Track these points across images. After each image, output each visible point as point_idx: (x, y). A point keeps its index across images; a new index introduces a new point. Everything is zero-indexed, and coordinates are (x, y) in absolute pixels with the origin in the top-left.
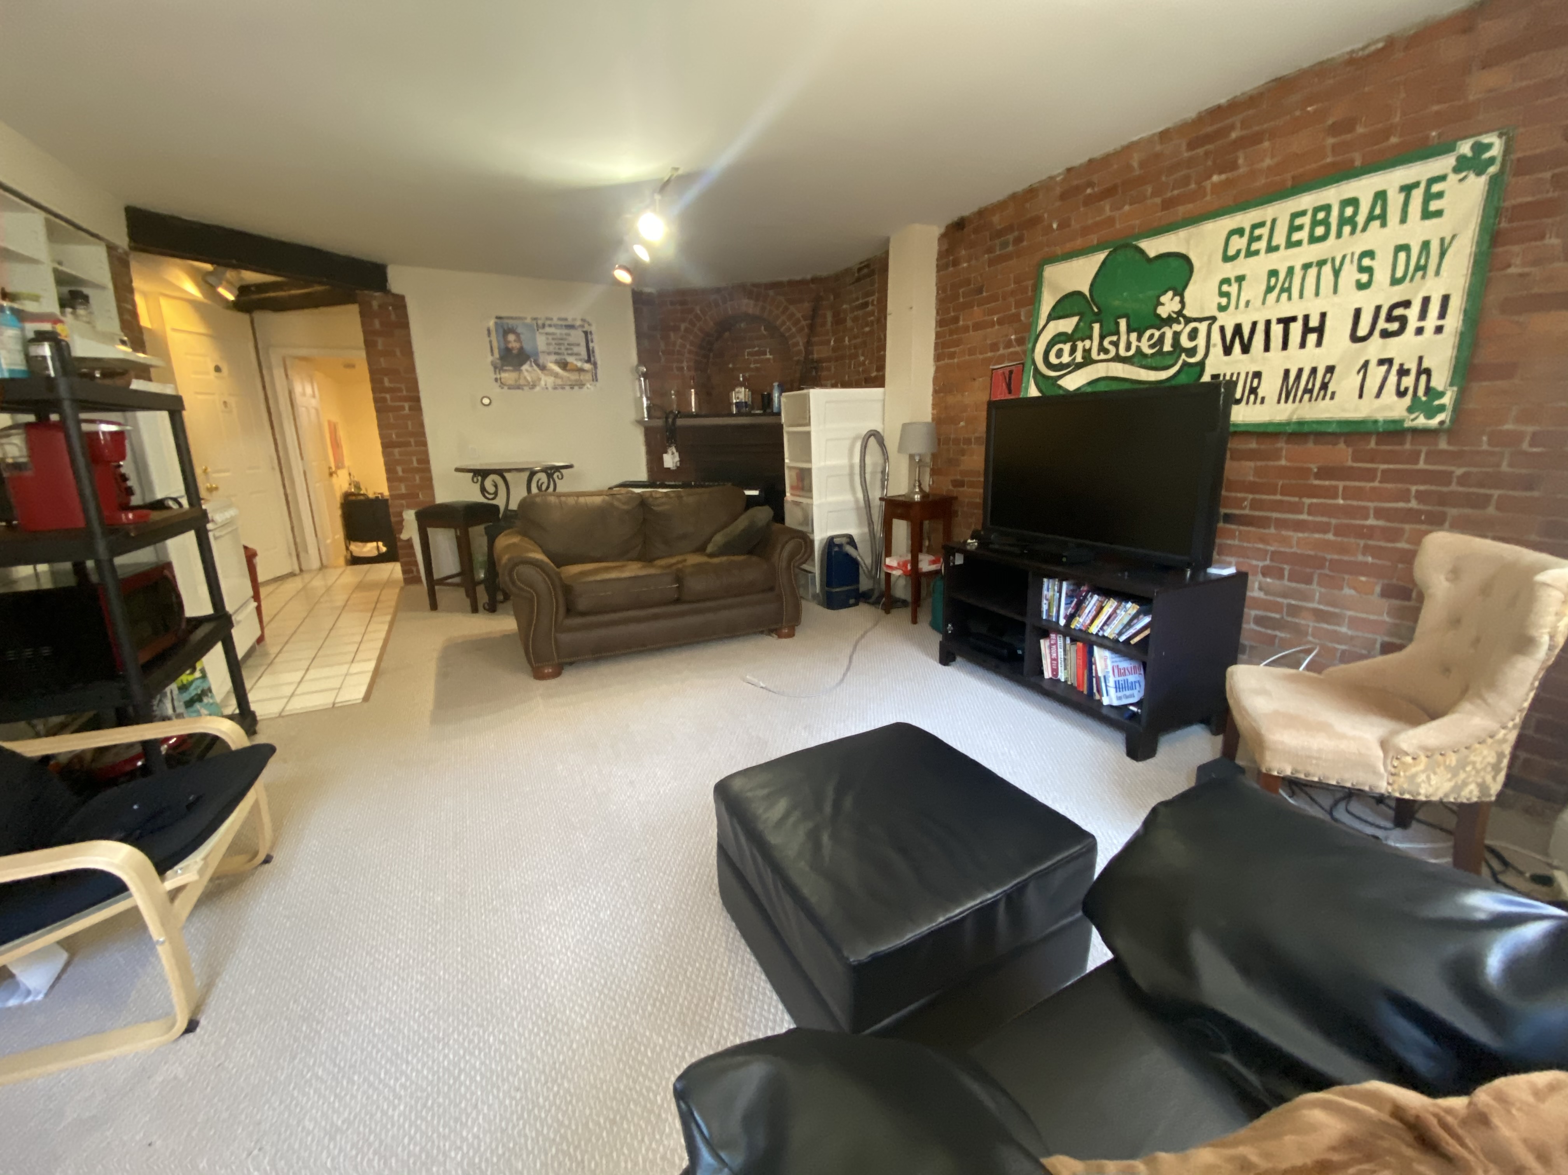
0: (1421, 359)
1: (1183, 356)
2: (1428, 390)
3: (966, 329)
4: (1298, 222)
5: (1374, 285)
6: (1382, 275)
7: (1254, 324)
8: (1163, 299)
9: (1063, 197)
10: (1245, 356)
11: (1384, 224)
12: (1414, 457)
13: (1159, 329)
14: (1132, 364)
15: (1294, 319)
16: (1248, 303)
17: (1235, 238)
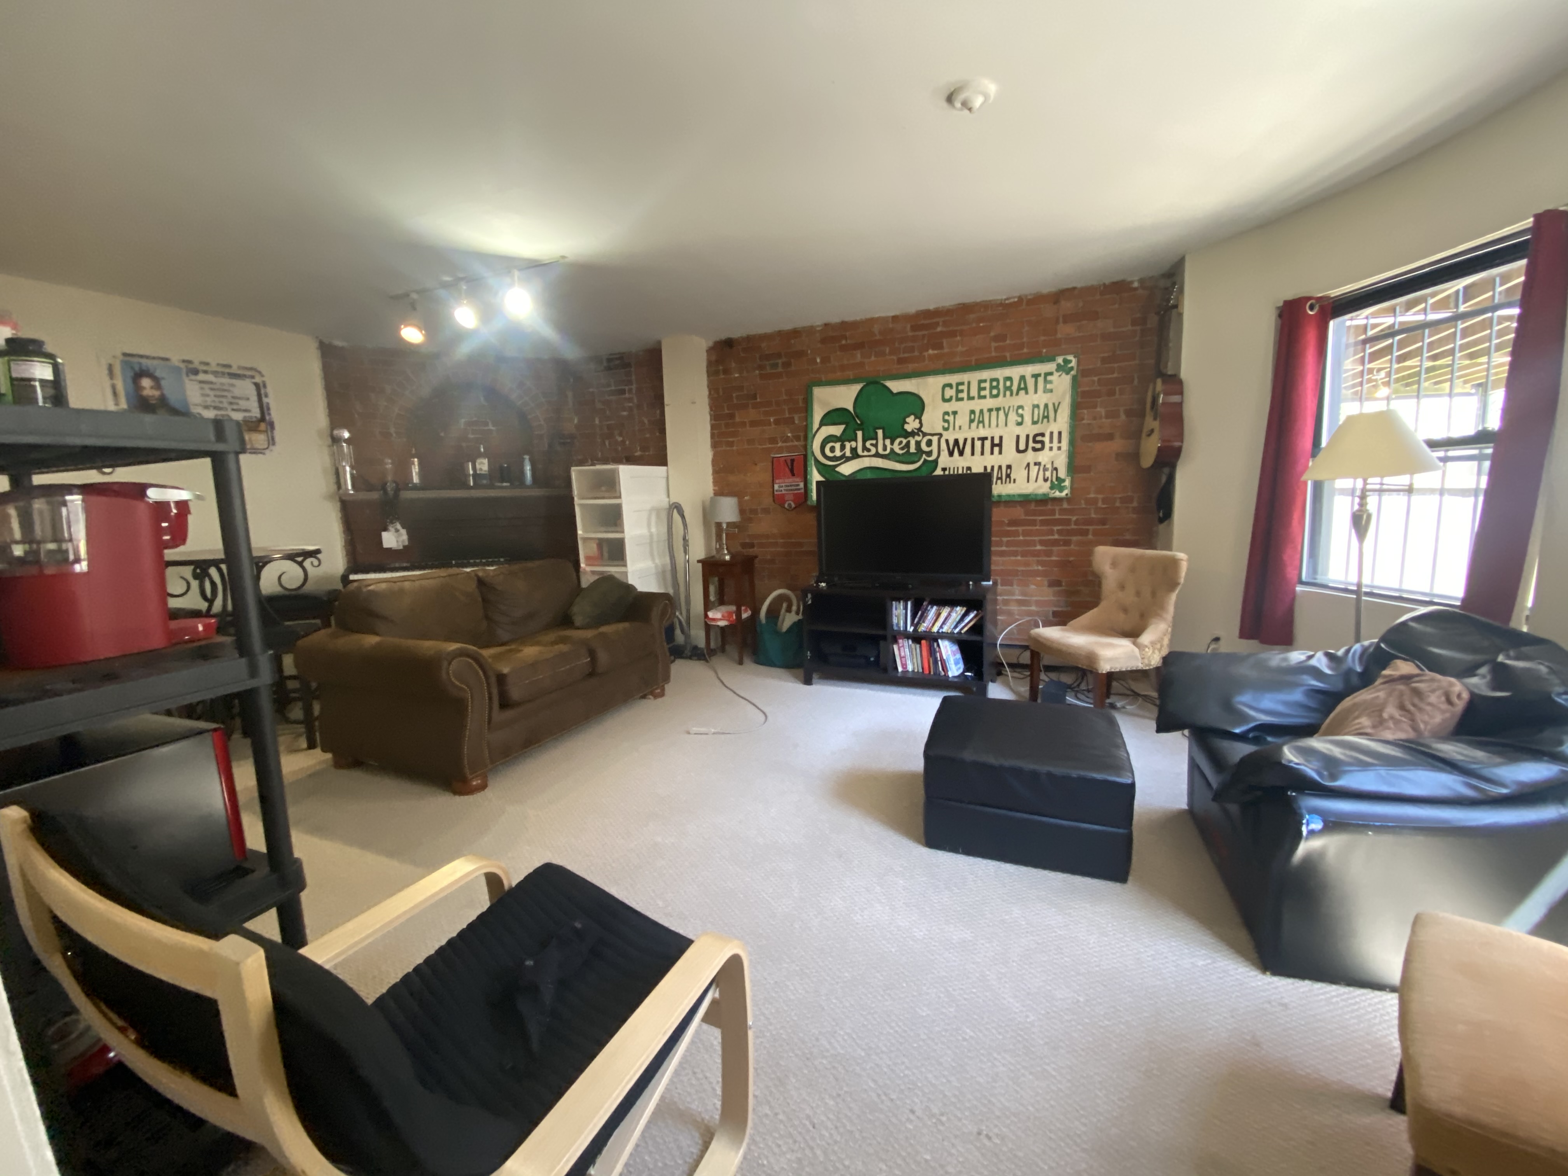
0: (1052, 462)
1: (924, 456)
2: (1058, 478)
3: (743, 424)
4: (983, 385)
5: (1024, 424)
6: (1028, 419)
7: (966, 440)
8: (908, 420)
9: (824, 341)
10: (961, 458)
11: (1027, 393)
12: (1053, 512)
13: (906, 438)
14: (889, 459)
15: (986, 438)
16: (960, 428)
17: (947, 389)
